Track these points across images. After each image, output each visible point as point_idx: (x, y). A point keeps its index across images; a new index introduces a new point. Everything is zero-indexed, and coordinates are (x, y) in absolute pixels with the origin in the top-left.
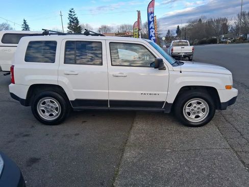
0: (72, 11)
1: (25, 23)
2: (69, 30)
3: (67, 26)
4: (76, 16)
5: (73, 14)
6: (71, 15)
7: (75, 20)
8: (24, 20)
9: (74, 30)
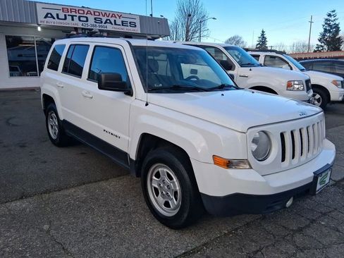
0: (332, 14)
1: (263, 35)
2: (320, 44)
3: (319, 37)
4: (337, 22)
5: (332, 18)
6: (329, 20)
7: (335, 28)
8: (263, 32)
9: (328, 43)
